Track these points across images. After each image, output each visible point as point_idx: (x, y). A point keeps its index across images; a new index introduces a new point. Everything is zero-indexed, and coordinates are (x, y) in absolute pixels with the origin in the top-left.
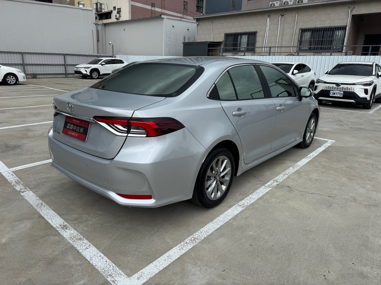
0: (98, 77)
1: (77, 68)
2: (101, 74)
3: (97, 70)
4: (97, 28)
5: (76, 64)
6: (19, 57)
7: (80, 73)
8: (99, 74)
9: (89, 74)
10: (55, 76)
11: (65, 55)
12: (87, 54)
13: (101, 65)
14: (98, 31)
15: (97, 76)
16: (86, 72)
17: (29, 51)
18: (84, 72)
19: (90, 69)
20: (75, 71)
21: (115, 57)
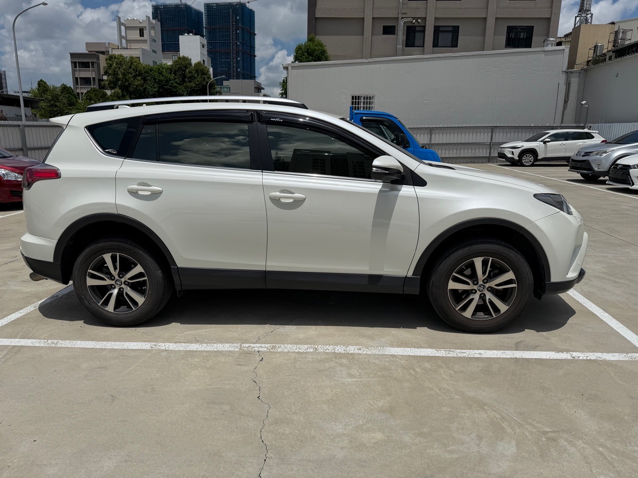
1: (501, 148)
2: (539, 158)
4: (568, 78)
5: (504, 142)
6: (427, 133)
8: (536, 159)
9: (518, 159)
11: (493, 129)
13: (542, 143)
14: (568, 85)
15: (531, 161)
16: (513, 154)
17: (441, 126)
18: (510, 155)
19: (519, 150)
20: (499, 153)
21: (591, 127)
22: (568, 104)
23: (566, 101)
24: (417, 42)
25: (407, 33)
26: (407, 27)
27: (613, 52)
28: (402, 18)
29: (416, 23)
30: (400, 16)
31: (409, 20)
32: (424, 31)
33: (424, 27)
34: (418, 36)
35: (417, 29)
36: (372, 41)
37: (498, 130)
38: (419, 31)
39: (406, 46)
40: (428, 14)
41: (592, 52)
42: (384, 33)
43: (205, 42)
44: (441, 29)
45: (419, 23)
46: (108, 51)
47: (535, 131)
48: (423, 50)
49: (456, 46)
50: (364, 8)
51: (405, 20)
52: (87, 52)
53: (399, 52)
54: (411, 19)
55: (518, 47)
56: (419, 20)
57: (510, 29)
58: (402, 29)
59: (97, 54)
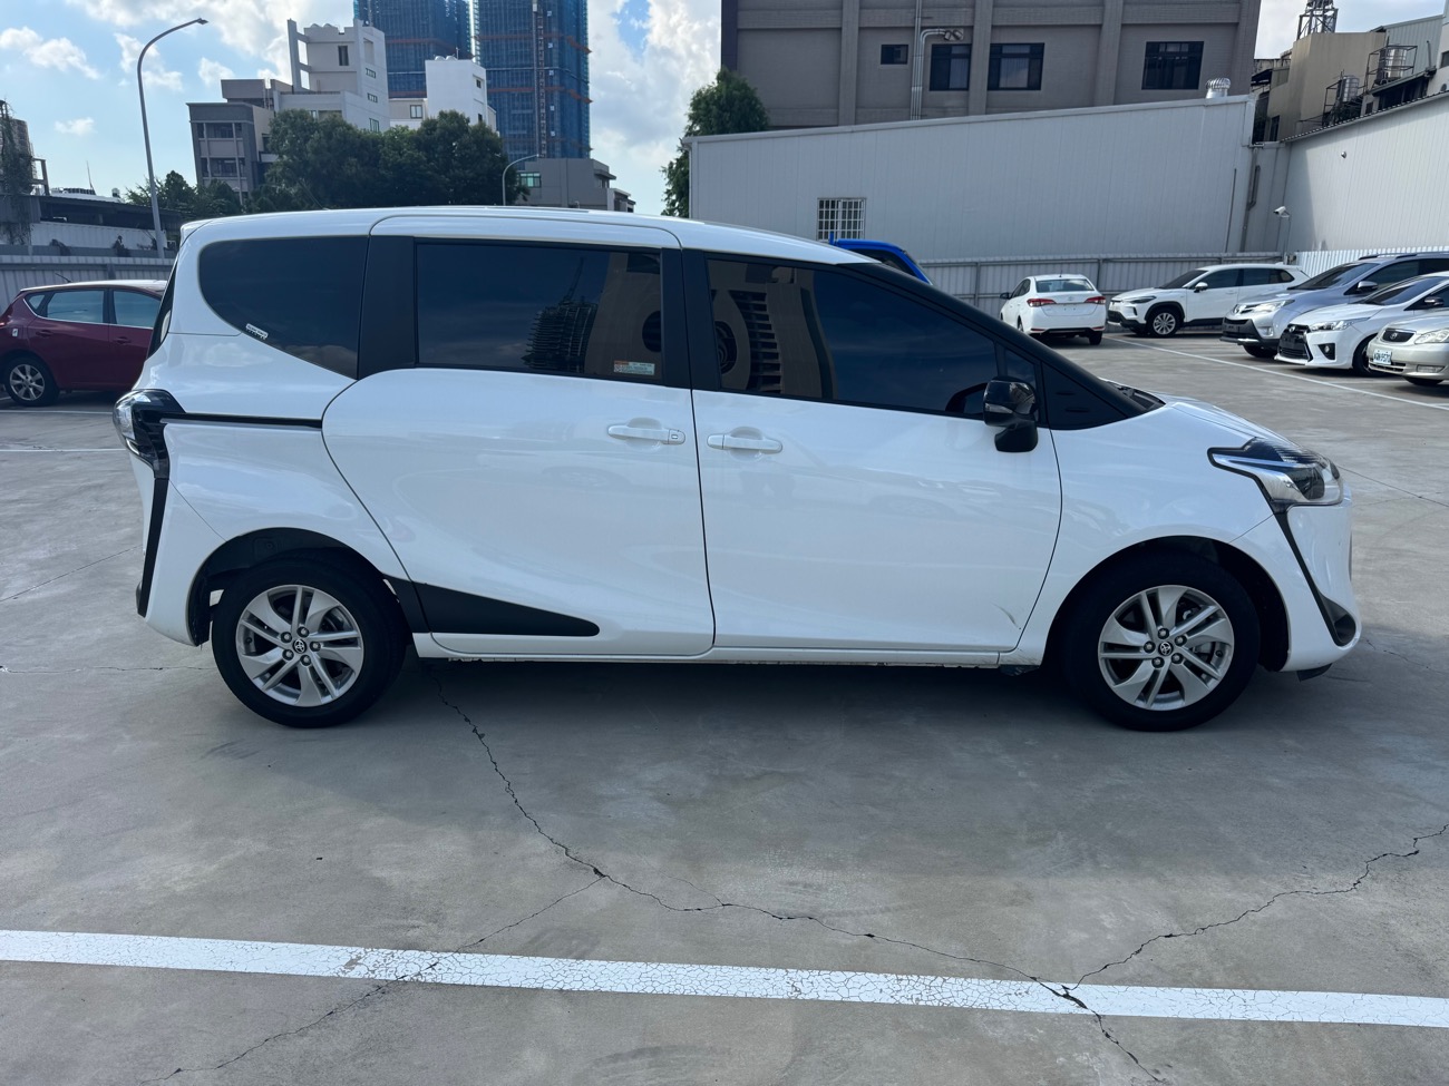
0: (1175, 330)
1: (1114, 301)
2: (1188, 319)
3: (1174, 309)
4: (1254, 158)
5: (1122, 289)
6: (969, 273)
7: (1115, 316)
8: (1180, 323)
9: (1145, 322)
11: (1099, 262)
12: (1180, 256)
13: (1192, 291)
14: (1256, 171)
15: (1170, 327)
16: (1136, 313)
17: (998, 259)
18: (1129, 316)
19: (1148, 305)
21: (1295, 258)
22: (1255, 211)
23: (1251, 204)
24: (955, 80)
25: (932, 60)
26: (935, 47)
27: (1375, 95)
28: (923, 28)
29: (952, 38)
30: (919, 22)
31: (936, 32)
32: (968, 56)
33: (969, 46)
34: (957, 66)
35: (955, 51)
36: (858, 76)
37: (1111, 265)
38: (957, 56)
39: (931, 89)
40: (977, 18)
41: (1333, 93)
42: (883, 62)
43: (482, 73)
44: (1006, 50)
45: (957, 38)
46: (272, 99)
47: (1186, 269)
48: (968, 96)
49: (1039, 88)
50: (841, 8)
51: (930, 32)
52: (225, 101)
53: (917, 102)
54: (942, 31)
55: (1169, 86)
56: (957, 33)
57: (1152, 48)
58: (921, 52)
59: (247, 104)
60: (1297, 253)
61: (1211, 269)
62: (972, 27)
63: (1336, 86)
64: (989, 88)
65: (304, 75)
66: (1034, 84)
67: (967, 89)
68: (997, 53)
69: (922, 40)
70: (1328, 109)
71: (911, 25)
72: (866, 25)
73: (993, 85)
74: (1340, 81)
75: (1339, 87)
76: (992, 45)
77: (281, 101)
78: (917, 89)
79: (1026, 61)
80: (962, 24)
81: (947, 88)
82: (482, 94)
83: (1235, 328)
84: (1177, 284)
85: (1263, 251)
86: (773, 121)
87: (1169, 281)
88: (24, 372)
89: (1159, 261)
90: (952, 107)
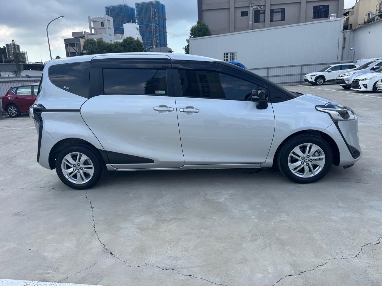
1: (306, 76)
2: (326, 80)
3: (323, 77)
4: (344, 35)
5: (308, 73)
6: (266, 70)
7: (306, 80)
8: (324, 81)
9: (314, 81)
10: (292, 84)
11: (302, 66)
12: (324, 63)
13: (327, 72)
14: (345, 38)
15: (322, 82)
16: (312, 79)
17: (273, 66)
18: (310, 80)
19: (315, 77)
20: (305, 79)
21: (357, 61)
22: (345, 50)
23: (344, 48)
24: (261, 19)
25: (255, 15)
26: (255, 11)
28: (252, 6)
30: (250, 5)
32: (264, 13)
33: (265, 10)
34: (261, 16)
36: (235, 20)
37: (305, 67)
38: (261, 13)
39: (255, 22)
40: (266, 2)
41: (367, 17)
42: (241, 16)
43: (138, 27)
44: (275, 11)
45: (261, 8)
46: (85, 36)
47: (326, 66)
48: (265, 24)
49: (284, 20)
50: (230, 3)
51: (254, 7)
52: (73, 38)
53: (251, 26)
54: (257, 7)
55: (320, 17)
56: (261, 7)
57: (315, 8)
58: (252, 13)
59: (78, 38)
60: (357, 60)
61: (333, 66)
62: (265, 5)
63: (367, 15)
64: (270, 21)
65: (93, 30)
66: (283, 19)
67: (264, 22)
68: (272, 12)
69: (252, 10)
70: (366, 21)
71: (248, 6)
72: (236, 7)
73: (272, 20)
74: (369, 13)
75: (368, 15)
76: (271, 10)
77: (87, 37)
78: (251, 23)
79: (281, 13)
80: (263, 5)
81: (259, 22)
82: (138, 32)
83: (339, 81)
84: (323, 70)
85: (348, 60)
86: (213, 33)
87: (321, 69)
88: (12, 108)
89: (318, 64)
90: (261, 27)
